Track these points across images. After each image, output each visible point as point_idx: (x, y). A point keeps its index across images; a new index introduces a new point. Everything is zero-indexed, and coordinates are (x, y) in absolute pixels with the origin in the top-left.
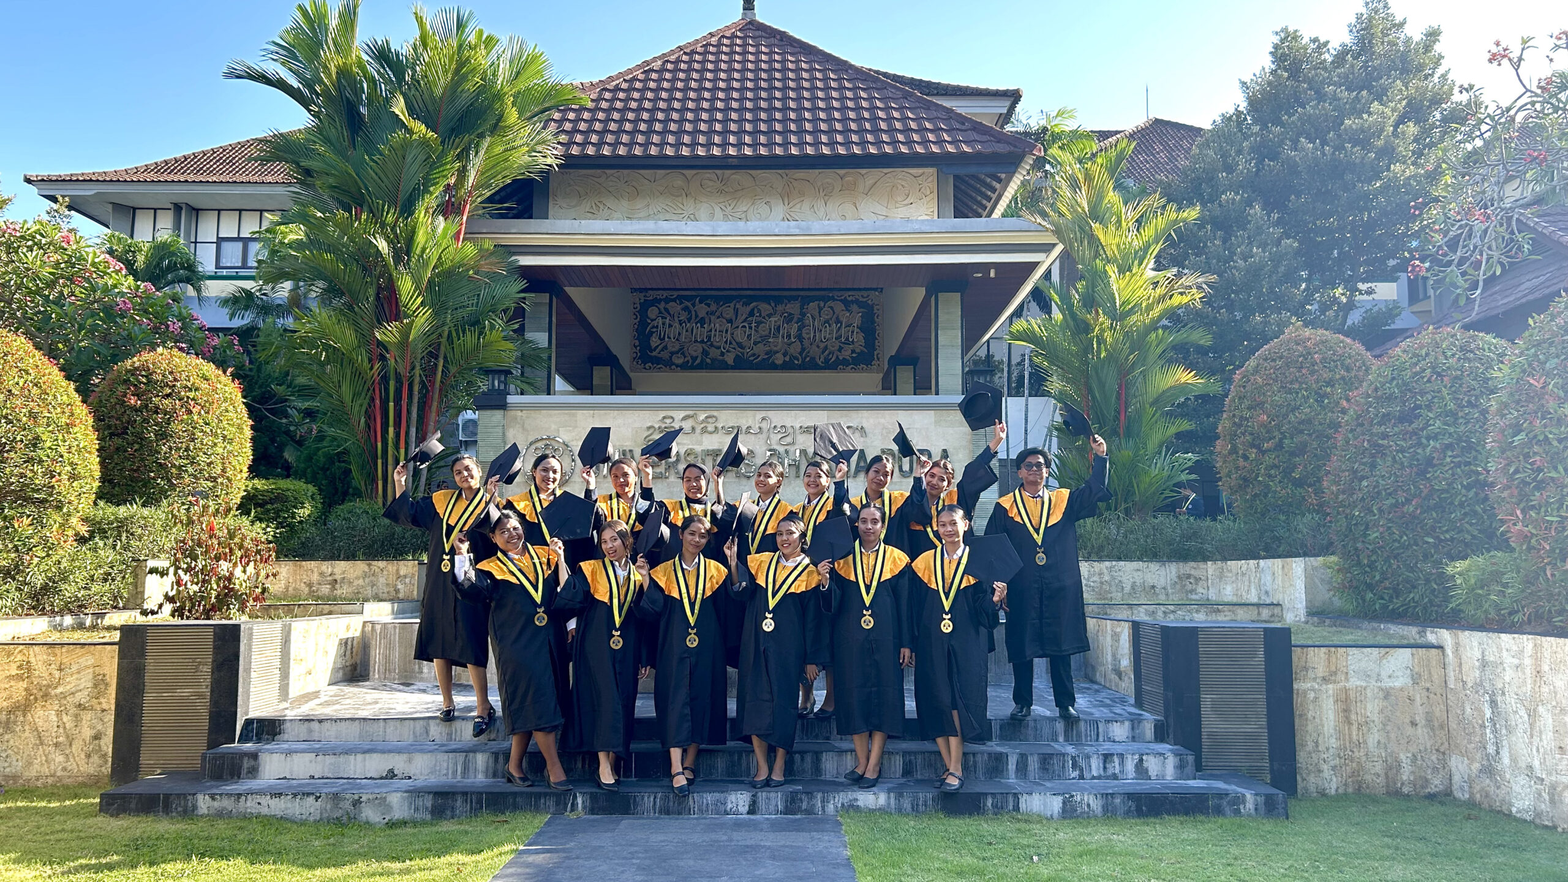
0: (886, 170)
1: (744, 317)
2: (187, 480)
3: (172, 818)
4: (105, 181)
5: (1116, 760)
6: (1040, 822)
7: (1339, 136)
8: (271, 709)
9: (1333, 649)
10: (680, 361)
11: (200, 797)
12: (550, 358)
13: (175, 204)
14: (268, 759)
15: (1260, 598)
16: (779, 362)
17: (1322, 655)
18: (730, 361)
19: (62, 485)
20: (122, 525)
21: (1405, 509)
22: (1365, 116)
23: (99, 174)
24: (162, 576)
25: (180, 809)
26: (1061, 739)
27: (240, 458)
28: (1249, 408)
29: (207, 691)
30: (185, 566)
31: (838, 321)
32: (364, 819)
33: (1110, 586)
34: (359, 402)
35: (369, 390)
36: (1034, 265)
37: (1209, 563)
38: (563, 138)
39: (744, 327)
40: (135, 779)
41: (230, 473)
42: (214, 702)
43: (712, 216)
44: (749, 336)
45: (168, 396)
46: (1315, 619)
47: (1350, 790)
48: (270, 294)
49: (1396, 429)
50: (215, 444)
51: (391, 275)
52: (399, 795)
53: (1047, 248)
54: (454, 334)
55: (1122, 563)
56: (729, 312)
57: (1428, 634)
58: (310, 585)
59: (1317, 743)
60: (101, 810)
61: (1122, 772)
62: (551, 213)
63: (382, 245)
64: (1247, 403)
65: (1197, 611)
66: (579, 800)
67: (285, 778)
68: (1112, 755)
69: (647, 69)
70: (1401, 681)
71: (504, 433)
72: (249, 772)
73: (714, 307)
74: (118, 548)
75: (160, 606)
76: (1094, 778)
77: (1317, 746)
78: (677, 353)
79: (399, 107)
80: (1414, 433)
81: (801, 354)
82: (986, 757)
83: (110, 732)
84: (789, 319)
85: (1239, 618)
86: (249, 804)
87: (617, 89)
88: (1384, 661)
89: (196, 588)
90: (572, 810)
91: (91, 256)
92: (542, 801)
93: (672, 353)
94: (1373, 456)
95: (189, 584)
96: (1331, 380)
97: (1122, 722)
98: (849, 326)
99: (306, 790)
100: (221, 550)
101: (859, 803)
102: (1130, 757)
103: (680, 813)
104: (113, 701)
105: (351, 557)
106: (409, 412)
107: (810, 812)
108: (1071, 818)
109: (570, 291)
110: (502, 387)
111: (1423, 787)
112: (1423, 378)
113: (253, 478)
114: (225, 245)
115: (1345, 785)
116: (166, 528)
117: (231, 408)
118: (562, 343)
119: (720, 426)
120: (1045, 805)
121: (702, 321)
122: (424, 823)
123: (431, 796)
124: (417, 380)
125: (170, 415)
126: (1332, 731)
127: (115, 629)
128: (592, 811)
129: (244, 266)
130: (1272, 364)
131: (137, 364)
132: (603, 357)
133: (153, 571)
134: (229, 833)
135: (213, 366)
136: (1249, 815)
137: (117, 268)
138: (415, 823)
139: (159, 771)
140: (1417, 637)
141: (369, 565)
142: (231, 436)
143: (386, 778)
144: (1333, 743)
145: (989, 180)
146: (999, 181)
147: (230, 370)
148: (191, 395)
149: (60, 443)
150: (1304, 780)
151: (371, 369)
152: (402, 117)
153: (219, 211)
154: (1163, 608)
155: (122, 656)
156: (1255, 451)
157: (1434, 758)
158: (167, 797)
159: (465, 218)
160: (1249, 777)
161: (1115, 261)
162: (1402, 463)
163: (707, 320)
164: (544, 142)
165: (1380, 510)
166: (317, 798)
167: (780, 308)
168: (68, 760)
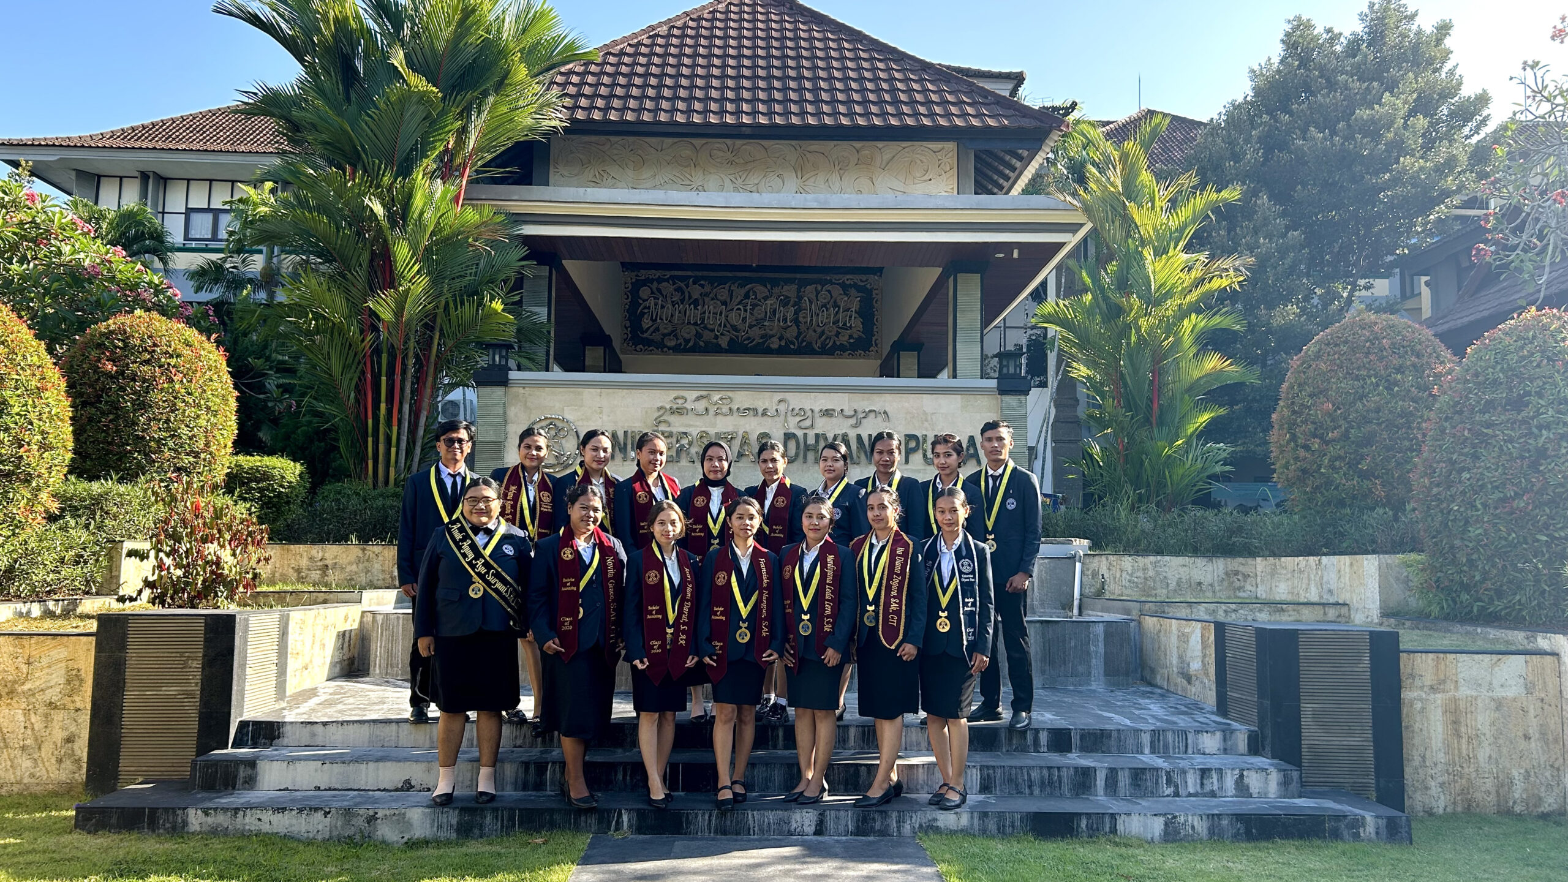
0: (905, 144)
1: (739, 300)
2: (167, 454)
3: (159, 836)
4: (68, 146)
5: (1215, 775)
6: (1140, 846)
7: (1349, 126)
8: (266, 710)
9: (1442, 655)
10: (673, 343)
11: (191, 812)
12: (549, 332)
13: (142, 172)
14: (267, 767)
15: (1321, 597)
16: (775, 346)
17: (1430, 661)
18: (724, 344)
19: (31, 456)
20: (95, 506)
21: (1515, 504)
22: (1376, 107)
23: (63, 139)
24: (142, 560)
25: (168, 825)
26: (1147, 750)
27: (224, 432)
28: (1311, 396)
29: (196, 689)
30: (168, 549)
31: (836, 305)
32: (380, 838)
33: (1155, 582)
34: (349, 376)
35: (359, 362)
36: (1061, 245)
37: (1259, 559)
38: (567, 101)
39: (739, 309)
40: (114, 790)
41: (213, 448)
42: (205, 702)
43: (722, 188)
44: (744, 320)
45: (147, 362)
46: (1392, 620)
47: (1459, 809)
48: (241, 266)
49: (1503, 417)
50: (198, 416)
51: (385, 241)
52: (420, 810)
53: (1073, 228)
54: (452, 305)
55: (1167, 558)
56: (724, 294)
57: (1539, 639)
58: (298, 571)
59: (1424, 758)
60: (76, 826)
61: (1221, 788)
62: (551, 181)
63: (378, 209)
64: (1309, 390)
65: (1260, 611)
66: (625, 818)
67: (286, 789)
68: (1210, 770)
69: (652, 33)
70: (1513, 690)
71: (505, 413)
72: (245, 782)
73: (708, 288)
74: (91, 527)
75: (140, 592)
76: (1190, 795)
77: (1424, 761)
78: (669, 334)
79: (398, 58)
80: (1524, 422)
81: (797, 338)
82: (1072, 771)
83: (85, 735)
84: (785, 303)
85: (1304, 618)
86: (247, 820)
87: (622, 53)
88: (1497, 669)
89: (179, 572)
90: (617, 829)
91: (58, 215)
92: (583, 818)
93: (664, 335)
94: (1474, 446)
95: (172, 568)
96: (1401, 367)
97: (1213, 733)
98: (847, 310)
99: (313, 803)
100: (207, 531)
101: (939, 824)
102: (1229, 772)
103: (738, 833)
104: (89, 700)
105: (340, 538)
106: (402, 389)
107: (884, 833)
108: (1174, 841)
109: (568, 264)
110: (503, 363)
111: (1535, 806)
112: (1532, 362)
113: (237, 454)
114: (196, 218)
115: (1454, 803)
116: (145, 506)
117: (215, 377)
118: (561, 320)
119: (735, 407)
120: (1145, 826)
121: (696, 303)
122: (448, 843)
123: (457, 812)
124: (411, 354)
125: (149, 384)
126: (1440, 745)
127: (93, 617)
128: (640, 830)
129: (215, 238)
130: (1336, 349)
131: (113, 327)
132: (597, 337)
133: (131, 554)
134: (227, 855)
135: (196, 332)
136: (1370, 840)
137: (85, 230)
138: (438, 843)
139: (140, 779)
140: (1525, 642)
141: (364, 550)
142: (216, 408)
143: (401, 790)
144: (1441, 757)
145: (1008, 158)
146: (1020, 158)
147: (214, 336)
148: (173, 361)
149: (30, 409)
150: (1410, 797)
151: (363, 341)
152: (400, 69)
153: (188, 180)
154: (1223, 607)
155: (99, 648)
156: (1317, 440)
157: (1548, 774)
158: (153, 811)
159: (464, 182)
160: (1356, 794)
161: (1151, 242)
162: (1511, 453)
163: (701, 302)
164: (549, 105)
165: (1485, 505)
166: (326, 814)
167: (776, 290)
168: (36, 765)
